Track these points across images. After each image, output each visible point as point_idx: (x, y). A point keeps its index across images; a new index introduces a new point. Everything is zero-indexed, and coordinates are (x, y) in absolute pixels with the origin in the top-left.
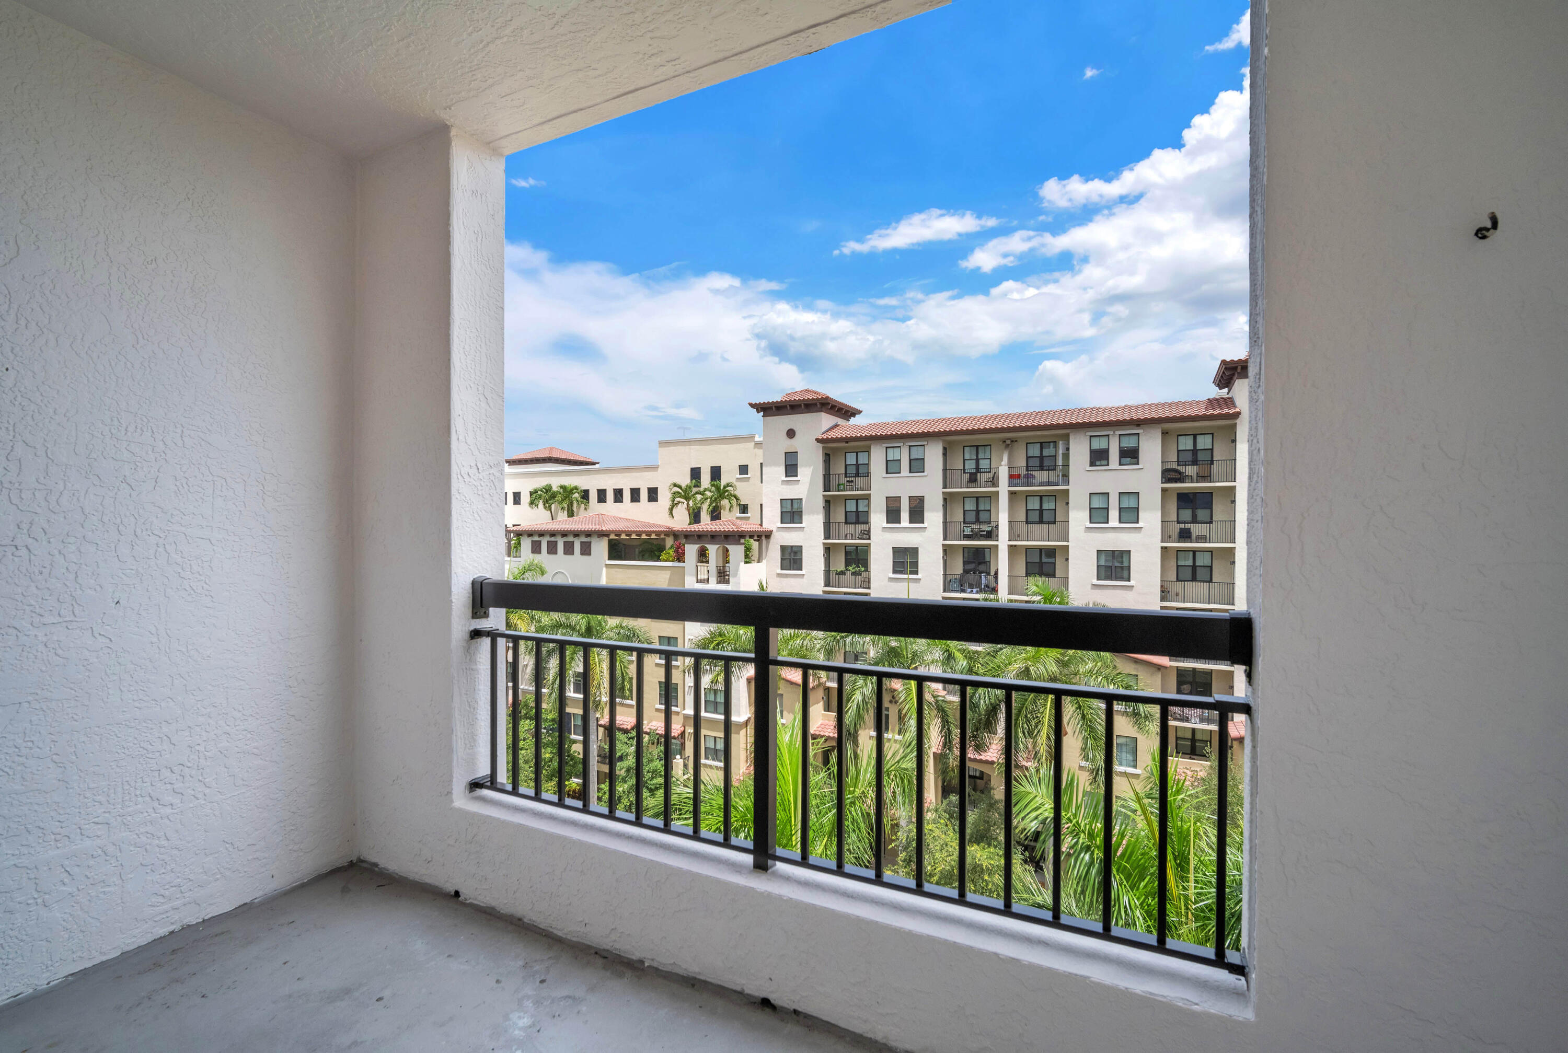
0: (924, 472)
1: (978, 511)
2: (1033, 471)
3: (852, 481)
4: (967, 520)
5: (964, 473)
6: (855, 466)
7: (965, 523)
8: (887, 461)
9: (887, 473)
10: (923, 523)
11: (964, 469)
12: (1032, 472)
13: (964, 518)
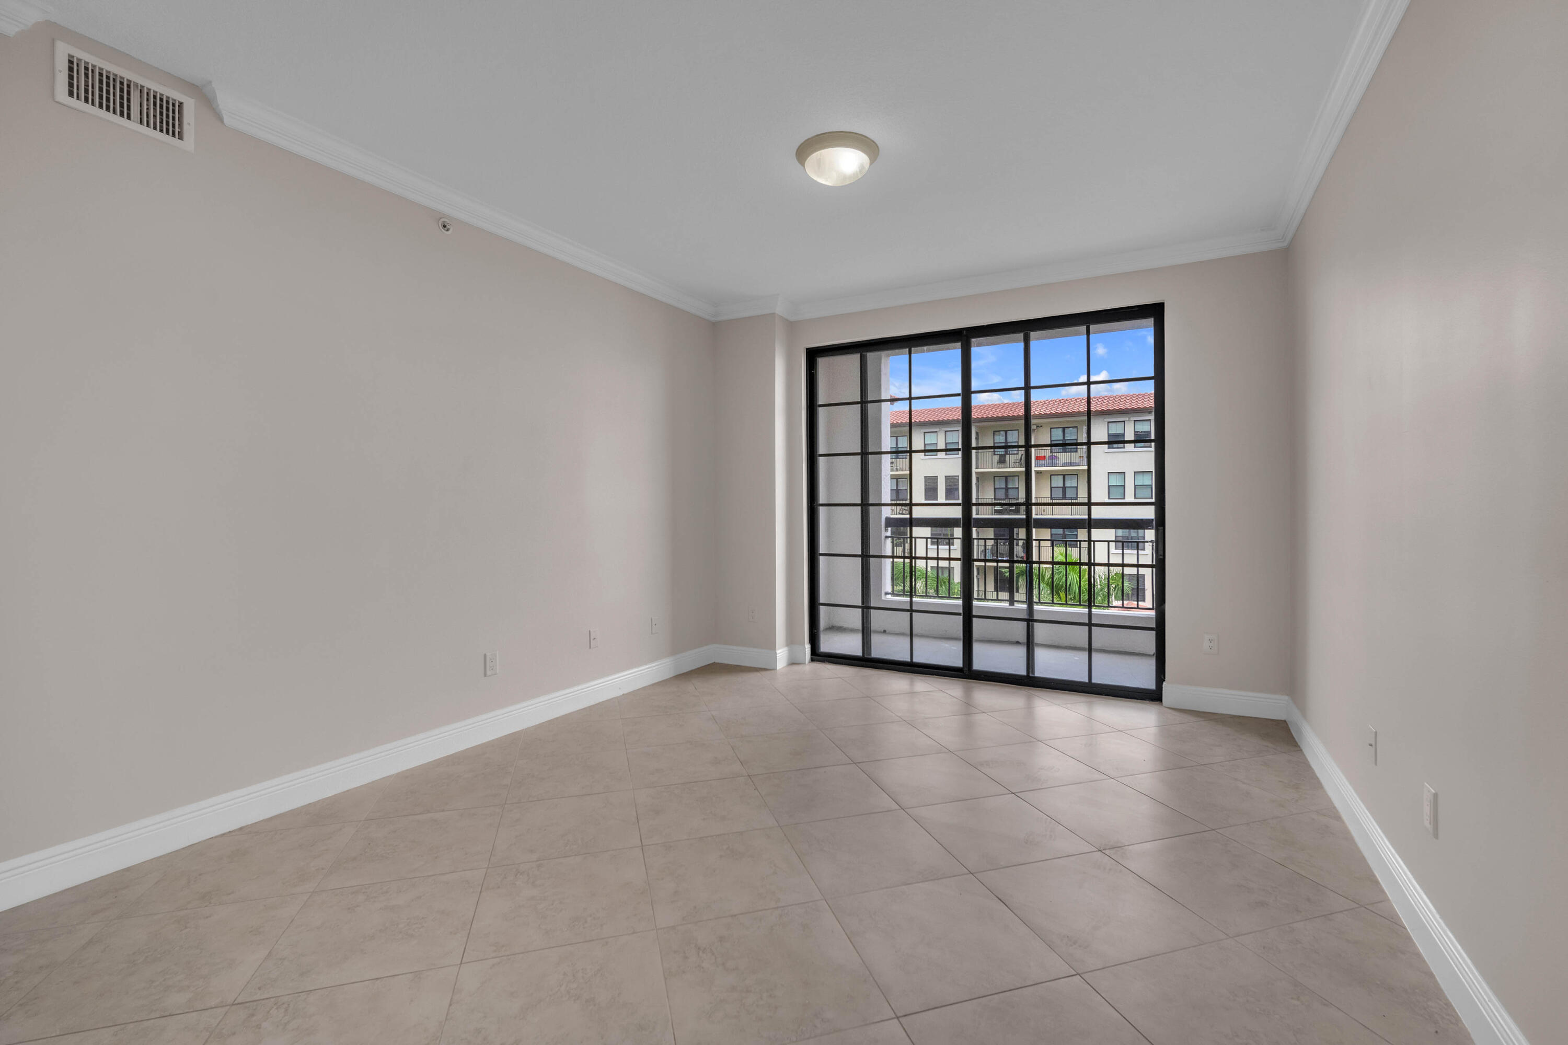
12: (1055, 454)
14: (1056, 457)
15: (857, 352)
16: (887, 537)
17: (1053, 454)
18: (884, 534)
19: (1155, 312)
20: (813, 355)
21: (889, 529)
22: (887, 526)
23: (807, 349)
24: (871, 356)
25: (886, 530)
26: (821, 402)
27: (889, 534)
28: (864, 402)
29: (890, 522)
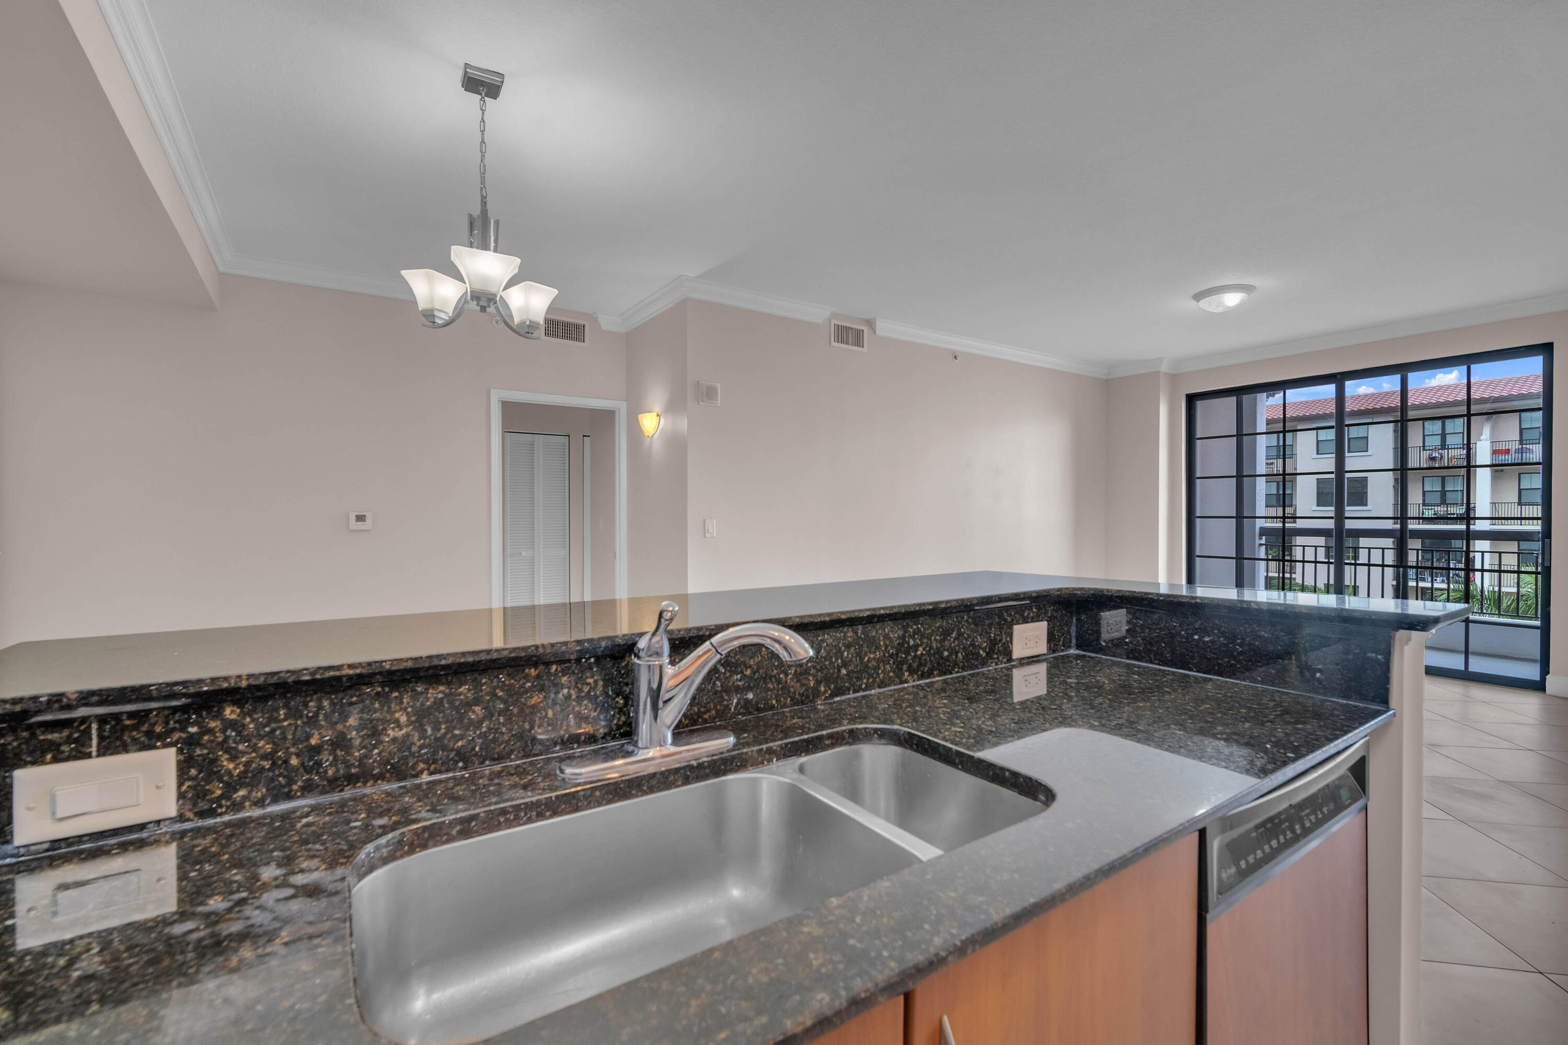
0: (1367, 451)
1: (1443, 493)
2: (1530, 444)
3: (1272, 464)
4: (1427, 502)
5: (1424, 450)
6: (1275, 448)
7: (1424, 504)
8: (1318, 442)
9: (1318, 453)
10: (1366, 505)
11: (1424, 446)
12: (1528, 446)
13: (1424, 500)
14: (1529, 449)
15: (1233, 396)
16: (1261, 545)
17: (1524, 446)
18: (1258, 542)
19: (1547, 349)
20: (1192, 400)
21: (1264, 537)
22: (1261, 535)
23: (1187, 395)
24: (1246, 398)
25: (1261, 539)
26: (1198, 435)
27: (1263, 541)
28: (1240, 435)
29: (1264, 532)
